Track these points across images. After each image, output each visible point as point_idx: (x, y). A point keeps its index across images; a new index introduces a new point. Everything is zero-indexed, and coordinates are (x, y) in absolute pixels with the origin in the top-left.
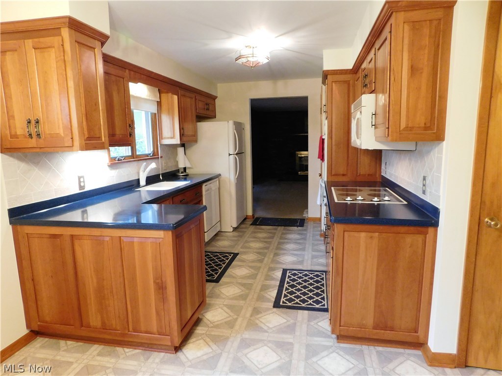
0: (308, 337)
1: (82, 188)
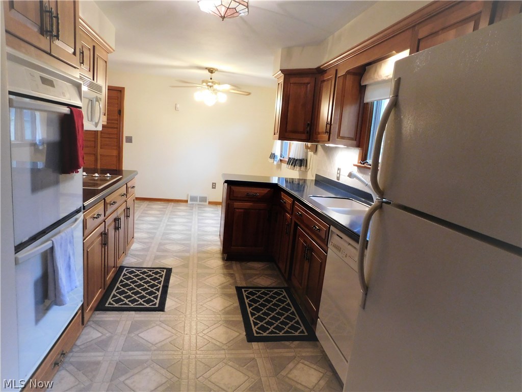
0: (146, 254)
1: (338, 178)
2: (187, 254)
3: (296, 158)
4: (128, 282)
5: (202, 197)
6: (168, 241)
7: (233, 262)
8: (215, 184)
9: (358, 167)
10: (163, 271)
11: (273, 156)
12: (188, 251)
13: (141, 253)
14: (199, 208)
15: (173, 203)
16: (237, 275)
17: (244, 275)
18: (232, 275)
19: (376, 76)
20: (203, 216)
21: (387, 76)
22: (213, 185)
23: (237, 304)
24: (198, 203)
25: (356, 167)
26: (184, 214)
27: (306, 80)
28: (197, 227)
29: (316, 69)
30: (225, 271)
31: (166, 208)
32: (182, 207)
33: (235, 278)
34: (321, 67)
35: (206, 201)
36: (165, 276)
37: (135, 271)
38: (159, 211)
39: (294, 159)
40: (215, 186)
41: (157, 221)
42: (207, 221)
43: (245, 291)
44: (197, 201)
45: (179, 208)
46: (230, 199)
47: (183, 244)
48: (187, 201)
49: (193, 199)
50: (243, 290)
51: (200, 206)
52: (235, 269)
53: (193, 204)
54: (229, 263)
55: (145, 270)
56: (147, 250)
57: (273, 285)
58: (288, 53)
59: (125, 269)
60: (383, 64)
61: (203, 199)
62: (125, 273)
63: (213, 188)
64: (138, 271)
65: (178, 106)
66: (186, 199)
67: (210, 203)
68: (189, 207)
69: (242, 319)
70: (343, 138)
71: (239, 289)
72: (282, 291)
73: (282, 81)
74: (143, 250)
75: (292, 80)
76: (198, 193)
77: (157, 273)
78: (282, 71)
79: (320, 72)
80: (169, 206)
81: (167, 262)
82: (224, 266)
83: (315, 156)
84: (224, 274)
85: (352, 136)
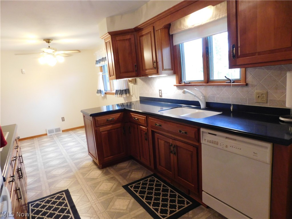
0: (40, 185)
1: (161, 96)
2: (72, 174)
3: (121, 89)
4: (39, 216)
5: (57, 129)
6: (51, 168)
7: (108, 168)
8: (64, 118)
9: (177, 86)
10: (63, 194)
11: (100, 92)
12: (70, 171)
13: (36, 185)
14: (57, 136)
15: (36, 139)
16: (117, 177)
17: (121, 175)
18: (113, 179)
19: (182, 27)
20: (64, 142)
21: (193, 26)
22: (62, 119)
23: (133, 200)
24: (55, 133)
25: (175, 87)
26: (49, 144)
27: (128, 37)
28: (65, 151)
29: (134, 28)
30: (107, 177)
31: (34, 143)
32: (45, 139)
33: (117, 180)
34: (139, 27)
35: (60, 131)
36: (67, 198)
37: (39, 203)
38: (30, 147)
39: (121, 90)
40: (64, 119)
41: (32, 155)
42: (69, 144)
43: (131, 187)
44: (54, 132)
45: (43, 140)
46: (96, 127)
47: (64, 167)
48: (46, 134)
49: (51, 131)
50: (129, 187)
51: (58, 135)
52: (112, 173)
53: (51, 135)
54: (105, 170)
55: (48, 199)
56: (38, 181)
57: (144, 176)
58: (111, 20)
59: (30, 204)
60: (186, 19)
61: (58, 130)
62: (32, 209)
63: (63, 121)
64: (42, 202)
65: (24, 70)
66: (45, 133)
67: (63, 131)
68: (50, 138)
69: (145, 210)
70: (166, 70)
71: (125, 187)
72: (153, 178)
73: (110, 39)
74: (35, 182)
75: (118, 38)
76: (54, 127)
77: (59, 198)
78: (110, 33)
79: (137, 30)
80: (35, 141)
81: (62, 186)
82: (104, 173)
83: (135, 86)
84: (107, 179)
85: (170, 68)
